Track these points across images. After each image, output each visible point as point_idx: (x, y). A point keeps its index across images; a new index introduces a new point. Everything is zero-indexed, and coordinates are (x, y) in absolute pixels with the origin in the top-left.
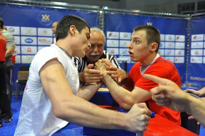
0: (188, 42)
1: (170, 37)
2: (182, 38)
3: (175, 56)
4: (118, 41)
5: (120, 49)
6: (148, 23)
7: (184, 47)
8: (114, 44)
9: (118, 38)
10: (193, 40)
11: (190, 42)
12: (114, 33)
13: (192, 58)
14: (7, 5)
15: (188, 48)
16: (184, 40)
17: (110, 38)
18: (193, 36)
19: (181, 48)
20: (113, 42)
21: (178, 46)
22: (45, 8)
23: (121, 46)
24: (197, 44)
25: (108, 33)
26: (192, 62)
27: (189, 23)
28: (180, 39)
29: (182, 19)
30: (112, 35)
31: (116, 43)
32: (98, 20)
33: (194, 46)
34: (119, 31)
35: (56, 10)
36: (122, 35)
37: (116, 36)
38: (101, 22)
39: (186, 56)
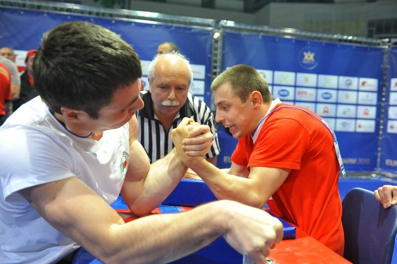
0: (383, 92)
1: (348, 82)
2: (372, 83)
3: (356, 119)
6: (307, 52)
7: (375, 102)
10: (394, 88)
11: (389, 92)
13: (390, 123)
14: (45, 15)
15: (383, 104)
16: (375, 88)
18: (394, 81)
19: (369, 103)
21: (362, 100)
22: (113, 22)
26: (389, 130)
27: (386, 55)
28: (369, 85)
29: (372, 47)
32: (211, 46)
33: (395, 100)
35: (133, 24)
38: (216, 49)
39: (378, 119)
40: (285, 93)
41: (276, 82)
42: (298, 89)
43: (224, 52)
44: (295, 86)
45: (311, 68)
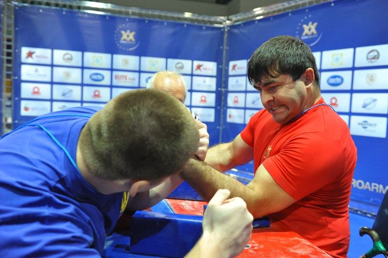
0: (222, 78)
1: (180, 65)
2: (211, 67)
3: (191, 107)
4: (49, 68)
5: (55, 86)
7: (214, 88)
8: (39, 75)
9: (49, 62)
10: (231, 72)
11: (227, 76)
12: (38, 51)
13: (229, 112)
16: (214, 73)
17: (30, 60)
19: (206, 89)
20: (37, 71)
21: (198, 85)
23: (55, 80)
24: (237, 81)
25: (25, 51)
26: (229, 120)
27: (226, 36)
28: (205, 69)
29: (208, 25)
30: (34, 56)
31: (44, 73)
33: (233, 86)
34: (53, 47)
36: (60, 55)
37: (43, 57)
39: (219, 107)
40: (100, 77)
41: (86, 65)
42: (115, 73)
43: (17, 29)
44: (112, 70)
45: (131, 49)
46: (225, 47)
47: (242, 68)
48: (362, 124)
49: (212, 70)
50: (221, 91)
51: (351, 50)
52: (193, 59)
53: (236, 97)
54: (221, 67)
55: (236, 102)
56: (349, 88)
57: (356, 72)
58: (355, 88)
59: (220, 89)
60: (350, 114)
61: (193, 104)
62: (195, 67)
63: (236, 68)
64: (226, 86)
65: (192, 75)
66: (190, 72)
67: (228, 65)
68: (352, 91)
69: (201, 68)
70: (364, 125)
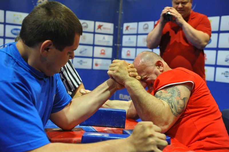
0: (118, 36)
1: (85, 25)
2: (109, 27)
3: (93, 58)
7: (111, 44)
10: (125, 32)
11: (122, 35)
16: (112, 32)
18: (125, 25)
19: (105, 44)
21: (99, 41)
24: (130, 39)
28: (104, 28)
33: (126, 42)
46: (121, 12)
47: (134, 29)
48: (224, 74)
49: (110, 29)
50: (117, 46)
51: (218, 18)
52: (95, 20)
53: (129, 51)
54: (117, 27)
55: (128, 55)
56: (215, 46)
57: (221, 35)
58: (220, 46)
59: (115, 45)
60: (216, 66)
61: (95, 56)
62: (97, 27)
63: (129, 28)
64: (121, 42)
65: (94, 33)
66: (92, 31)
67: (122, 26)
68: (217, 49)
69: (102, 28)
70: (226, 74)
